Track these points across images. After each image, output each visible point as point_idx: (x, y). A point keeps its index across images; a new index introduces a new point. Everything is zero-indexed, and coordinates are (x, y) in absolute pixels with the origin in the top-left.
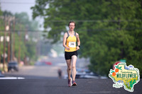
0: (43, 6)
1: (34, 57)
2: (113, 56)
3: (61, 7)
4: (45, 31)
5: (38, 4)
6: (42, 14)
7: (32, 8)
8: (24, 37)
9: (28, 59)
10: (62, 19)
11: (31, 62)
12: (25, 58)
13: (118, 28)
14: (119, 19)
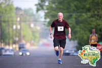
0: (43, 3)
3: (57, 4)
4: (45, 22)
5: (40, 2)
6: (43, 9)
7: (36, 5)
13: (97, 19)
14: (98, 12)
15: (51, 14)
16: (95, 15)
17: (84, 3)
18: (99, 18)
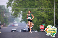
0: (11, 2)
1: (7, 23)
2: (40, 23)
3: (18, 3)
7: (6, 3)
8: (3, 15)
9: (5, 24)
10: (19, 8)
11: (6, 25)
12: (4, 24)
13: (41, 11)
14: (42, 8)
15: (15, 8)
16: (40, 9)
17: (34, 3)
18: (42, 11)
